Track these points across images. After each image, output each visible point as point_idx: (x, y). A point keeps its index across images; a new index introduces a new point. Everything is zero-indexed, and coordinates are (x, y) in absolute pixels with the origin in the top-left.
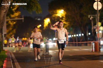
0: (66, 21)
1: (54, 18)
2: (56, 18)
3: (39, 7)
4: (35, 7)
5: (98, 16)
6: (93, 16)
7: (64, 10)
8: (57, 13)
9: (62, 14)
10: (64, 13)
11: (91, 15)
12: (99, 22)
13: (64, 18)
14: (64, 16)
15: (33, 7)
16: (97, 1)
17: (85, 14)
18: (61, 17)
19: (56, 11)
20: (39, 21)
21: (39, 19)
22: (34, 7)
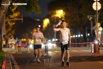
1: (53, 18)
2: (55, 18)
3: (38, 7)
4: (34, 7)
5: (97, 16)
6: (92, 17)
7: (64, 11)
8: (56, 14)
9: (61, 14)
10: (63, 14)
11: (91, 16)
12: (98, 22)
14: (64, 17)
15: (32, 8)
16: (96, 2)
17: (84, 15)
18: (60, 17)
19: (55, 12)
20: (38, 21)
21: (38, 20)
22: (33, 7)
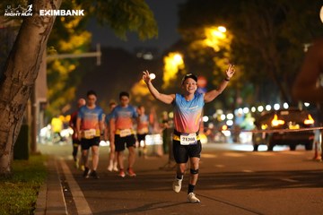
0: (234, 62)
1: (196, 52)
2: (202, 52)
4: (137, 17)
7: (228, 28)
8: (205, 38)
9: (220, 40)
10: (227, 37)
13: (226, 54)
14: (228, 48)
15: (130, 18)
17: (293, 40)
18: (217, 49)
19: (203, 32)
20: (147, 60)
21: (148, 57)
22: (134, 17)
